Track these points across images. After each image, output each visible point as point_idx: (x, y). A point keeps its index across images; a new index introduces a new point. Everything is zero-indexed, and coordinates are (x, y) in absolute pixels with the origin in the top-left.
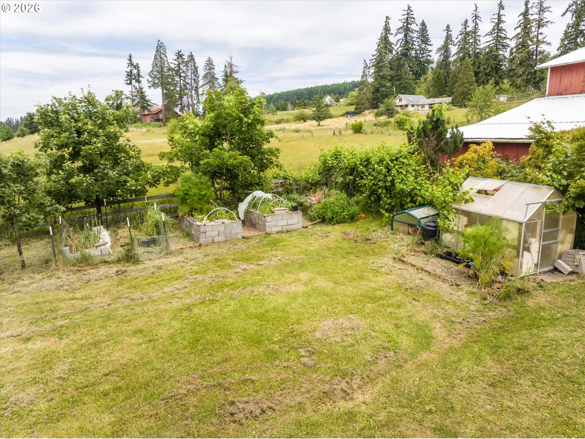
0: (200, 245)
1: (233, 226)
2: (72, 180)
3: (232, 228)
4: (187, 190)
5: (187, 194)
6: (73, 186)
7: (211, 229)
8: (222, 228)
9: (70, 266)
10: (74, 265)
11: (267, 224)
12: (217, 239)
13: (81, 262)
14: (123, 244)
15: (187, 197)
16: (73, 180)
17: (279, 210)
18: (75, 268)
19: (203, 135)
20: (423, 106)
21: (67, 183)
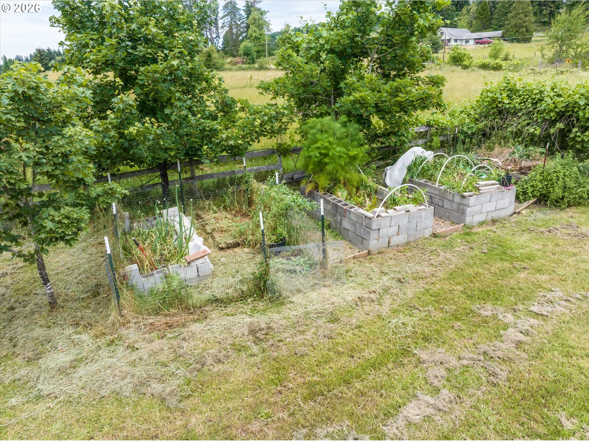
0: (369, 253)
1: (421, 217)
2: (131, 129)
3: (419, 220)
4: (326, 148)
5: (326, 155)
6: (132, 140)
7: (388, 224)
8: (404, 222)
9: (149, 314)
10: (157, 312)
11: (468, 210)
12: (395, 240)
13: (171, 305)
14: (223, 245)
15: (326, 160)
16: (133, 130)
17: (486, 185)
18: (160, 320)
19: (331, 51)
20: (467, 41)
21: (122, 135)
